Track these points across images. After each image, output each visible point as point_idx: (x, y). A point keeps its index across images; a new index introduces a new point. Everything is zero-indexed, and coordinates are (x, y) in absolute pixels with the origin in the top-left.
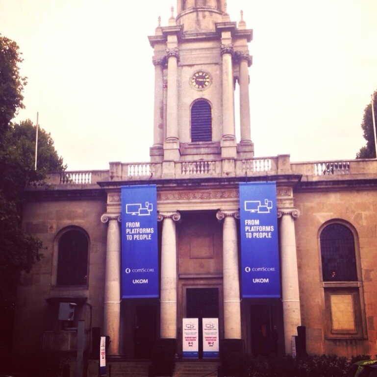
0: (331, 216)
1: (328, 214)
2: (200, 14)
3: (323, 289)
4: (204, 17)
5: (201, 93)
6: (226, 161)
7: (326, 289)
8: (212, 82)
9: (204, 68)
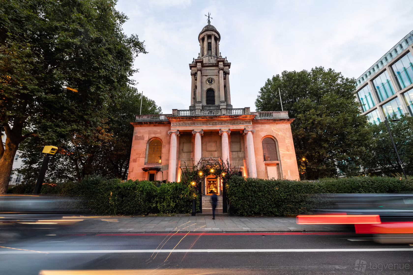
0: (266, 134)
1: (265, 133)
2: (210, 57)
3: (264, 164)
4: (211, 58)
5: (210, 86)
6: (223, 110)
7: (266, 164)
8: (215, 82)
9: (211, 77)
